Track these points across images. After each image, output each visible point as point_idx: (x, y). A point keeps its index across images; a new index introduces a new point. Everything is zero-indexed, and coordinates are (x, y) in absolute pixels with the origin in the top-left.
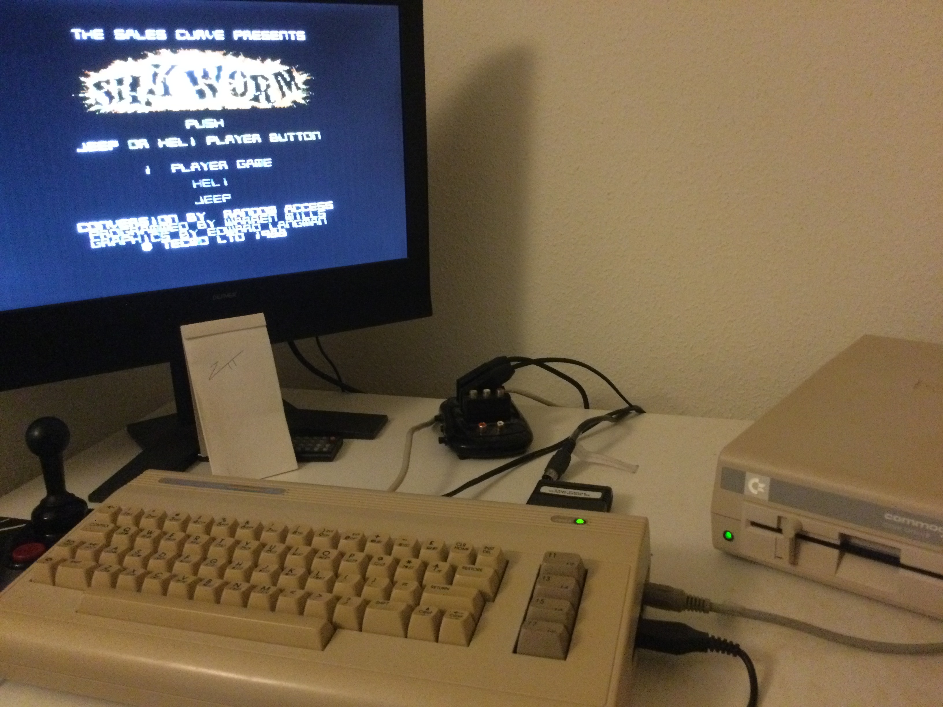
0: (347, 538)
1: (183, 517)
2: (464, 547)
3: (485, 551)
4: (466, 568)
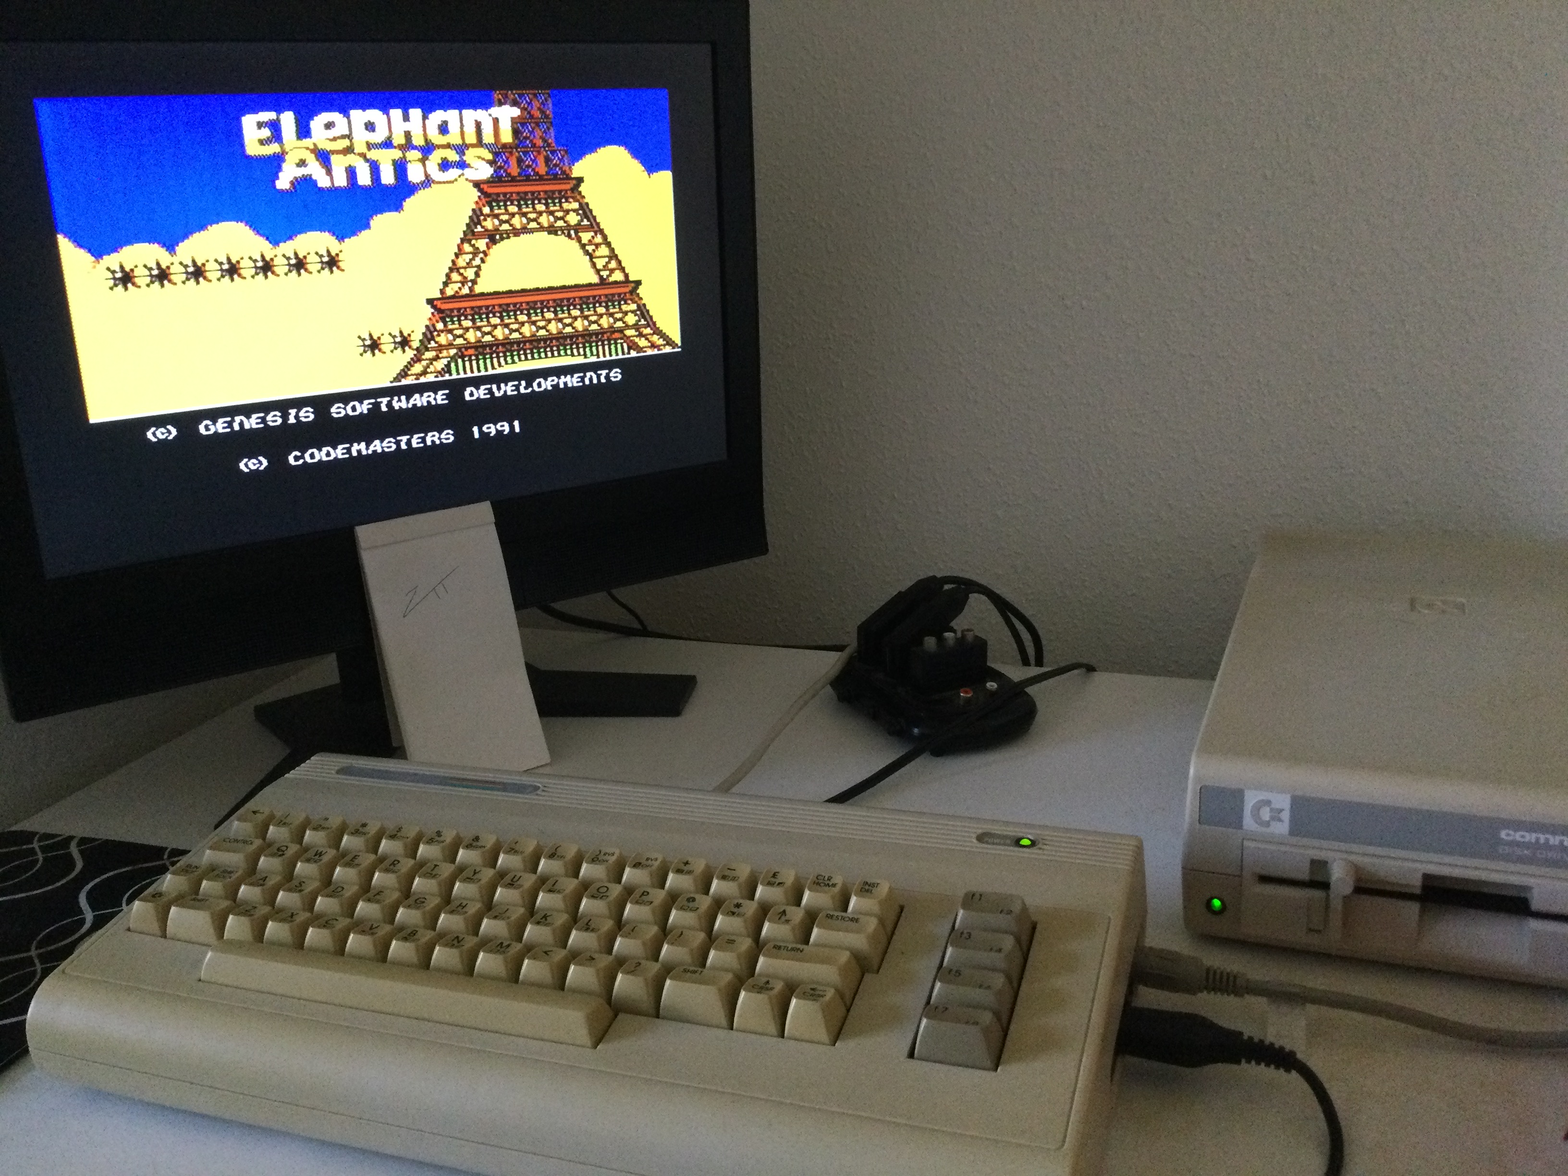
0: (637, 865)
1: (372, 829)
2: (828, 882)
3: (863, 890)
4: (832, 917)
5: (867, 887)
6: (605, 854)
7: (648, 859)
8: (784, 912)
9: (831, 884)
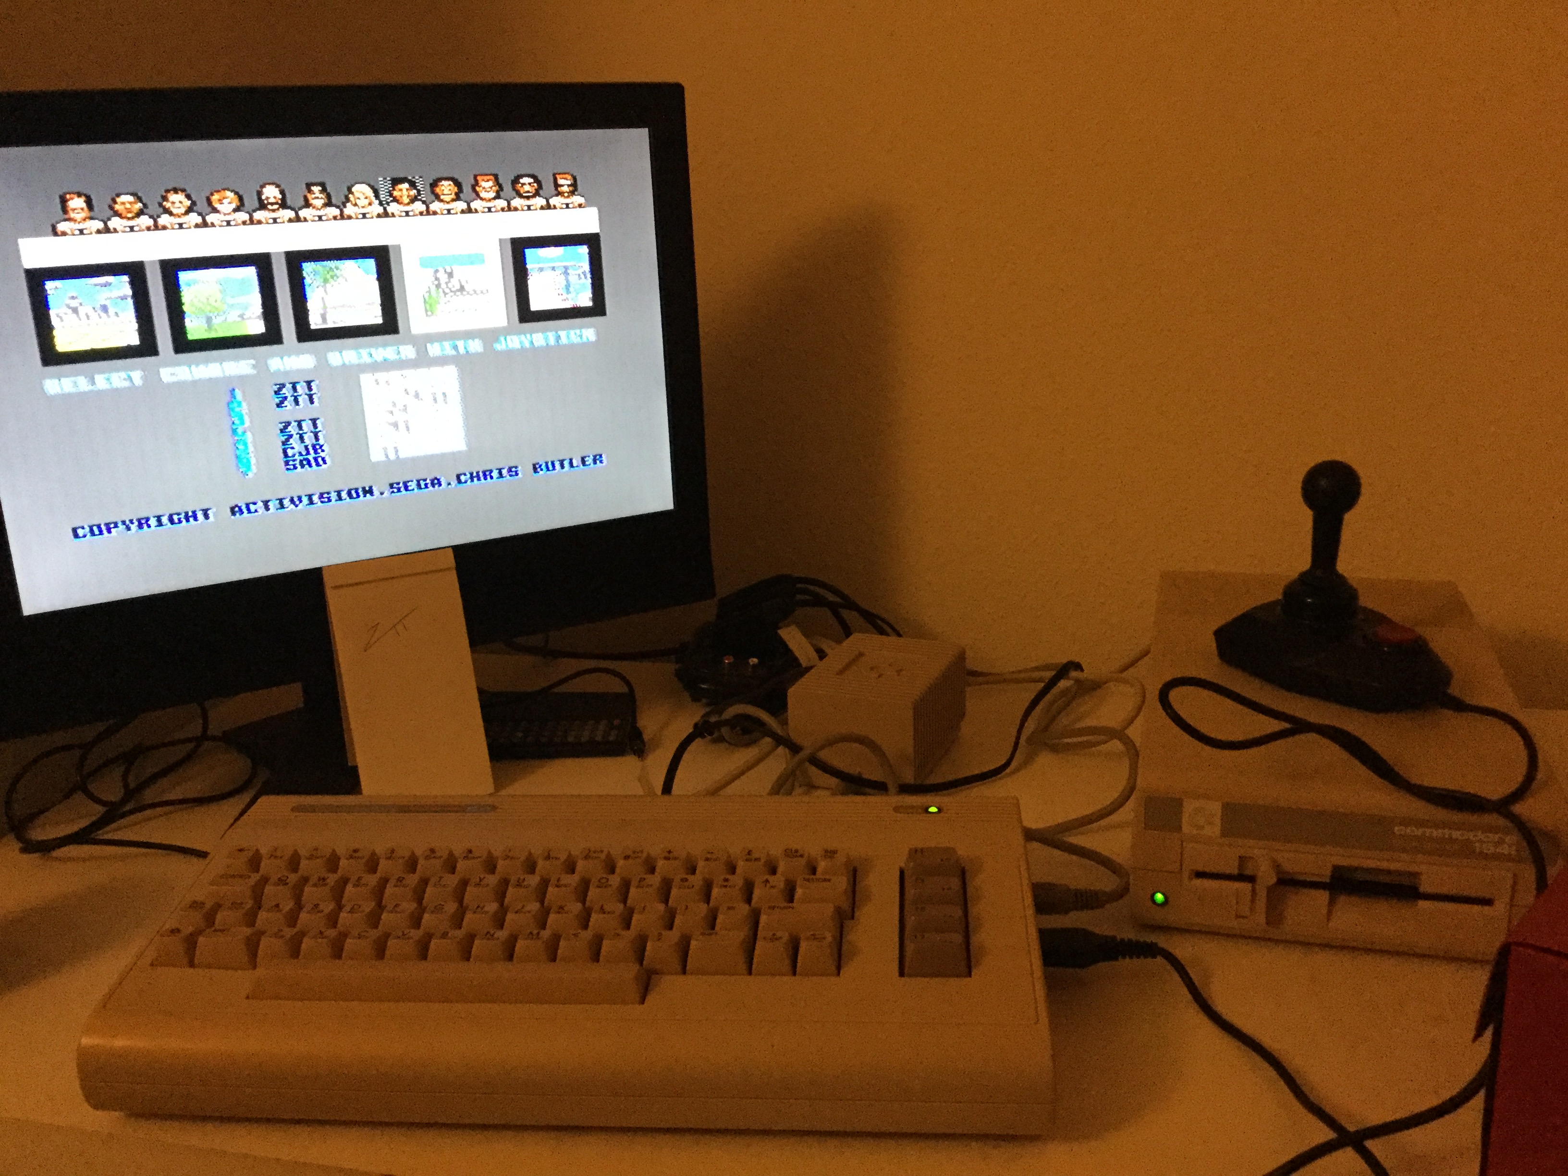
0: (627, 858)
1: (365, 855)
2: (796, 854)
3: (827, 856)
4: (808, 880)
5: (829, 854)
6: (595, 852)
7: (634, 852)
8: (767, 881)
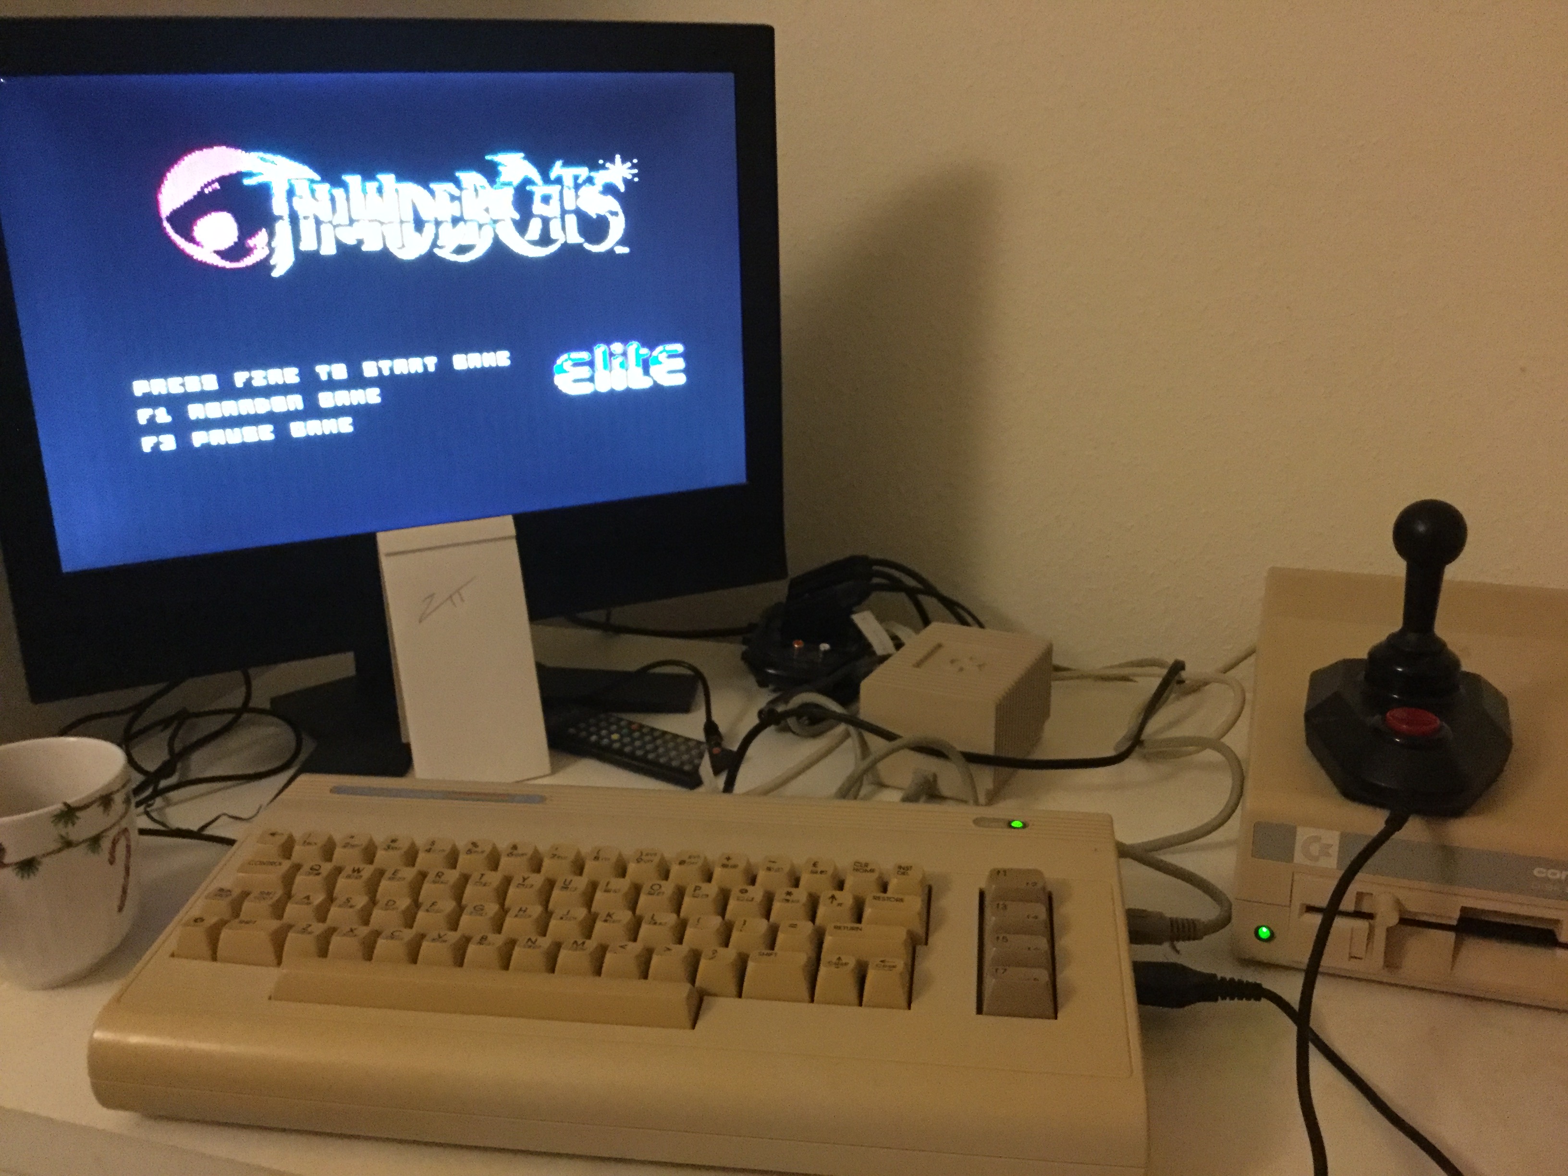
0: (682, 863)
1: (404, 845)
2: (866, 868)
3: (900, 873)
4: (879, 898)
5: (902, 870)
6: (647, 855)
7: (690, 857)
8: (833, 897)
9: (869, 869)
